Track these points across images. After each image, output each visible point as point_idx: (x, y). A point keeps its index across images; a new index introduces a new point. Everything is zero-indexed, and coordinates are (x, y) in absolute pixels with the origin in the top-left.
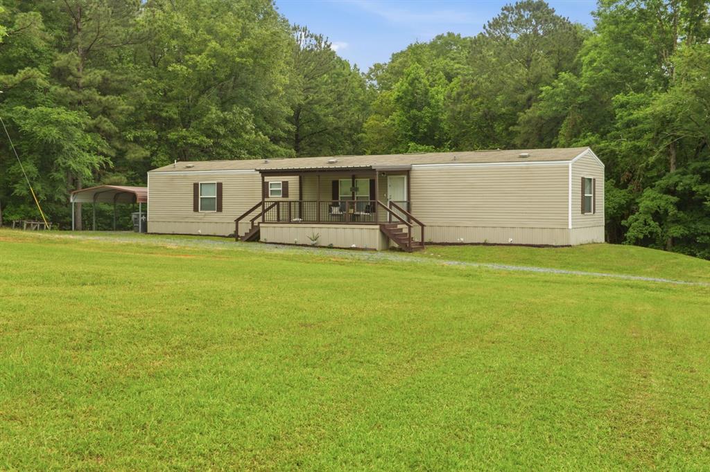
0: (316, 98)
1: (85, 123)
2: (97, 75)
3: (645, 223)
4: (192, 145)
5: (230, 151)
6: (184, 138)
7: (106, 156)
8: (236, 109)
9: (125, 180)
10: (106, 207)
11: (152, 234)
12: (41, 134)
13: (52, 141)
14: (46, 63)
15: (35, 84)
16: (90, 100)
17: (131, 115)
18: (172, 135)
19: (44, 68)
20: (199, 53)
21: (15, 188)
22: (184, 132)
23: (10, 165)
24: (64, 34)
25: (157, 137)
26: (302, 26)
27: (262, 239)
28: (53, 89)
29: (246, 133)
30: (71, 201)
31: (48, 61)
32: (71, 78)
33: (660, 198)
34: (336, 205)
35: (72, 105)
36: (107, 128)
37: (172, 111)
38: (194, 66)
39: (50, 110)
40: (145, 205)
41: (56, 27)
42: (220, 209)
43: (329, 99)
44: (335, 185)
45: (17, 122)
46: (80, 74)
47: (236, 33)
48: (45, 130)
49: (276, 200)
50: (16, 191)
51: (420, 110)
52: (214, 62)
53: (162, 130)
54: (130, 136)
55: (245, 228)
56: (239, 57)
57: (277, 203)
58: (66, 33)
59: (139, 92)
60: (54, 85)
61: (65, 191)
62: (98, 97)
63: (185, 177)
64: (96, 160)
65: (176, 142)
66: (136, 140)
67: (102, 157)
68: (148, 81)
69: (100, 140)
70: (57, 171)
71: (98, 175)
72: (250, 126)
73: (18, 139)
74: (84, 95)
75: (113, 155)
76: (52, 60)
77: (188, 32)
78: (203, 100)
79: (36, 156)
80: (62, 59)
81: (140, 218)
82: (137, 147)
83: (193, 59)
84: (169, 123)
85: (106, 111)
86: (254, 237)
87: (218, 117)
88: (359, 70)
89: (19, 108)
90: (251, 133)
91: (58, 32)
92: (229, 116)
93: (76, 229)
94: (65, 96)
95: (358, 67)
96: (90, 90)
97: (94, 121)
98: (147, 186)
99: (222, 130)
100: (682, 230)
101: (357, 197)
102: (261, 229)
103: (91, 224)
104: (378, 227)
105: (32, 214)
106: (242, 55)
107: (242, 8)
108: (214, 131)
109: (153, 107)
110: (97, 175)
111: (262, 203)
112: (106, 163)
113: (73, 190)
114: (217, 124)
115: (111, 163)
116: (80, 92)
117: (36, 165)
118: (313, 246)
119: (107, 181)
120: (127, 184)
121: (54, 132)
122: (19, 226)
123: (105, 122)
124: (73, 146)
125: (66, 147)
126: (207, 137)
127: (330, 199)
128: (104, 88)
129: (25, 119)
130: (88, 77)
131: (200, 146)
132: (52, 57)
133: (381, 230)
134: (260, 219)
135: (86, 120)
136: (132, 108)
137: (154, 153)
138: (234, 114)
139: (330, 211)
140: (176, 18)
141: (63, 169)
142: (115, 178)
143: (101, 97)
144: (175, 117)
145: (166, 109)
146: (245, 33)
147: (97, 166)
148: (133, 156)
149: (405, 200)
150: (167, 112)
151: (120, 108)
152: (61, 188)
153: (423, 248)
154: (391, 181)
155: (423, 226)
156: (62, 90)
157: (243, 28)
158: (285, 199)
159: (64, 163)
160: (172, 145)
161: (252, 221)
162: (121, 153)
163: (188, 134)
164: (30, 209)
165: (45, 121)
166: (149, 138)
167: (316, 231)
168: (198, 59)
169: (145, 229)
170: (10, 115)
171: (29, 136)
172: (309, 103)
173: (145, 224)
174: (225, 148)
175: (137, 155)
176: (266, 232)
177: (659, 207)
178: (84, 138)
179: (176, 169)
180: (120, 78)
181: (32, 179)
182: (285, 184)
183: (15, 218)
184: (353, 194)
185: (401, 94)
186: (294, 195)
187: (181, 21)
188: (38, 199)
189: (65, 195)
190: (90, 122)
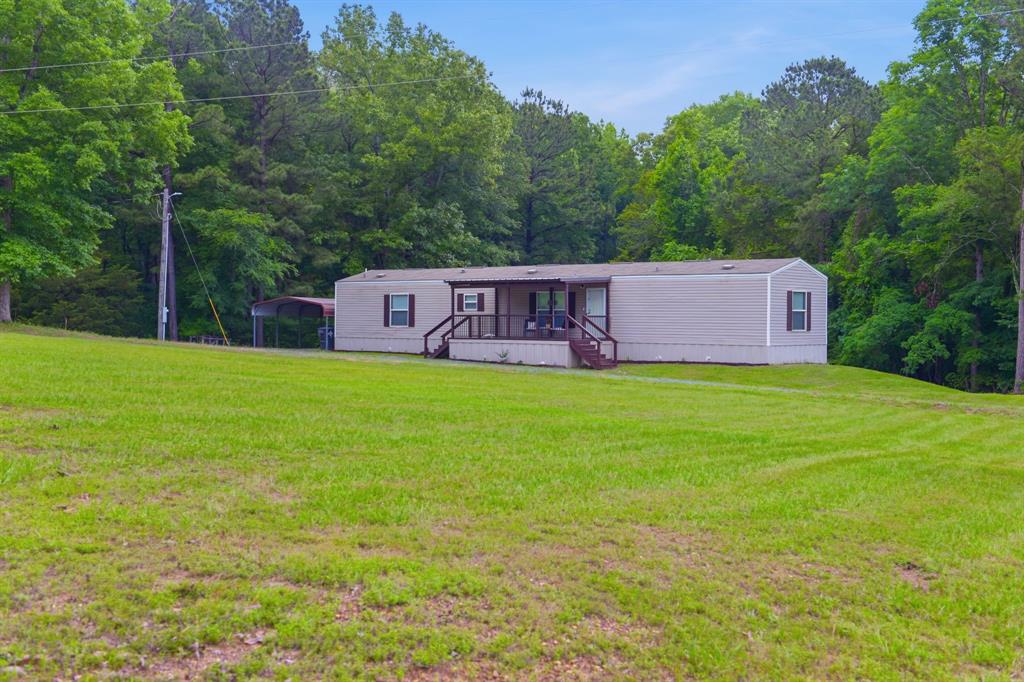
0: (551, 184)
1: (268, 226)
2: (280, 171)
3: (930, 346)
4: (389, 249)
5: (435, 255)
6: (381, 240)
7: (290, 263)
8: (441, 204)
9: (311, 290)
10: (290, 322)
11: (339, 351)
12: (222, 239)
13: (233, 247)
14: (227, 158)
15: (215, 182)
16: (274, 199)
17: (319, 214)
18: (366, 238)
19: (223, 164)
20: (398, 139)
21: (193, 300)
22: (380, 233)
23: (187, 275)
24: (245, 124)
25: (349, 240)
26: (536, 90)
27: (451, 356)
28: (233, 188)
29: (454, 233)
30: (253, 314)
31: (229, 155)
32: (253, 174)
33: (954, 315)
34: (532, 319)
35: (254, 206)
36: (292, 231)
37: (366, 209)
38: (392, 156)
39: (231, 212)
40: (332, 319)
41: (237, 115)
42: (412, 324)
43: (569, 184)
44: (533, 298)
45: (196, 226)
46: (262, 169)
47: (439, 119)
48: (226, 235)
49: (470, 313)
50: (194, 303)
51: (686, 197)
52: (414, 151)
53: (355, 230)
54: (318, 239)
55: (434, 344)
56: (442, 145)
57: (469, 317)
58: (248, 122)
59: (328, 188)
60: (234, 182)
61: (245, 302)
62: (282, 196)
63: (375, 288)
64: (280, 268)
65: (370, 246)
66: (325, 244)
67: (286, 265)
68: (339, 174)
69: (284, 245)
70: (237, 280)
71: (283, 284)
72: (459, 224)
73: (196, 244)
74: (268, 194)
75: (299, 261)
76: (233, 154)
77: (384, 116)
78: (403, 195)
79: (216, 263)
80: (243, 154)
81: (327, 334)
82: (326, 252)
83: (391, 148)
84: (363, 223)
85: (292, 211)
86: (443, 353)
87: (420, 215)
88: (628, 137)
89: (198, 210)
90: (460, 234)
91: (239, 121)
92: (432, 213)
93: (257, 346)
94: (247, 195)
95: (627, 133)
96: (274, 188)
97: (278, 224)
98: (334, 297)
99: (424, 231)
100: (979, 354)
101: (556, 312)
102: (450, 345)
103: (274, 341)
104: (567, 343)
105: (210, 329)
106: (447, 143)
107: (447, 87)
108: (415, 232)
109: (344, 204)
110: (280, 285)
111: (452, 318)
112: (292, 272)
113: (254, 302)
114: (418, 224)
115: (296, 271)
116: (261, 190)
117: (214, 273)
118: (502, 363)
119: (291, 291)
120: (315, 295)
121: (236, 237)
122: (196, 340)
123: (290, 224)
124: (255, 253)
125: (248, 254)
126: (406, 239)
127: (527, 312)
128: (289, 185)
129: (204, 223)
130: (271, 173)
131: (398, 249)
132: (232, 151)
133: (571, 346)
134: (450, 335)
135: (269, 222)
136: (320, 207)
137: (345, 259)
138: (439, 210)
139: (526, 326)
140: (371, 101)
141: (245, 278)
142: (301, 288)
143: (286, 196)
144: (370, 215)
145: (359, 206)
146: (450, 117)
147: (281, 275)
148: (321, 262)
149: (605, 314)
150: (361, 210)
151: (307, 207)
152: (241, 299)
153: (615, 366)
154: (590, 293)
155: (615, 342)
156: (244, 189)
157: (448, 112)
158: (480, 313)
159: (245, 272)
160: (367, 248)
161: (443, 336)
162: (308, 259)
163: (384, 236)
164: (207, 323)
165: (226, 225)
166: (339, 241)
167: (505, 347)
168: (396, 147)
169: (332, 347)
170: (189, 218)
171: (210, 241)
172: (542, 191)
173: (332, 340)
174: (428, 252)
175: (326, 261)
176: (455, 348)
177: (950, 326)
178: (267, 243)
179: (367, 279)
180: (307, 172)
181: (210, 289)
182: (481, 297)
183: (191, 333)
184: (551, 308)
185: (661, 178)
186: (489, 308)
187: (377, 104)
188: (218, 312)
189: (244, 307)
190: (274, 224)
